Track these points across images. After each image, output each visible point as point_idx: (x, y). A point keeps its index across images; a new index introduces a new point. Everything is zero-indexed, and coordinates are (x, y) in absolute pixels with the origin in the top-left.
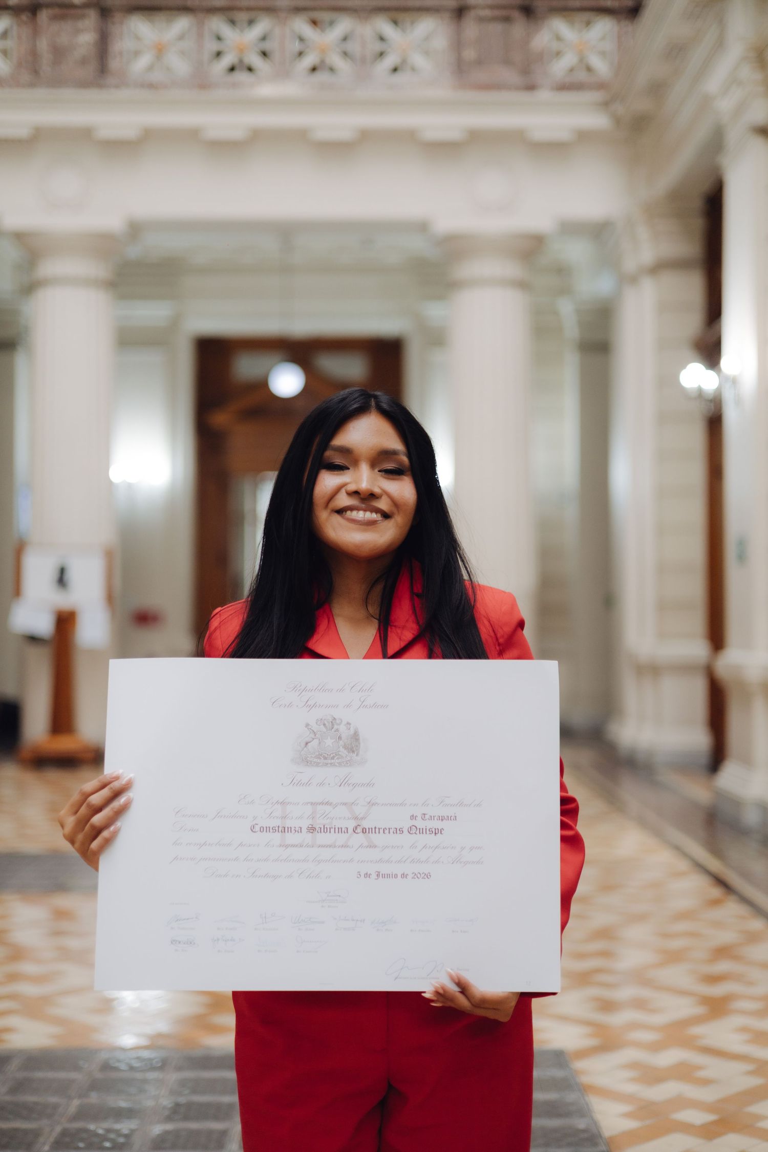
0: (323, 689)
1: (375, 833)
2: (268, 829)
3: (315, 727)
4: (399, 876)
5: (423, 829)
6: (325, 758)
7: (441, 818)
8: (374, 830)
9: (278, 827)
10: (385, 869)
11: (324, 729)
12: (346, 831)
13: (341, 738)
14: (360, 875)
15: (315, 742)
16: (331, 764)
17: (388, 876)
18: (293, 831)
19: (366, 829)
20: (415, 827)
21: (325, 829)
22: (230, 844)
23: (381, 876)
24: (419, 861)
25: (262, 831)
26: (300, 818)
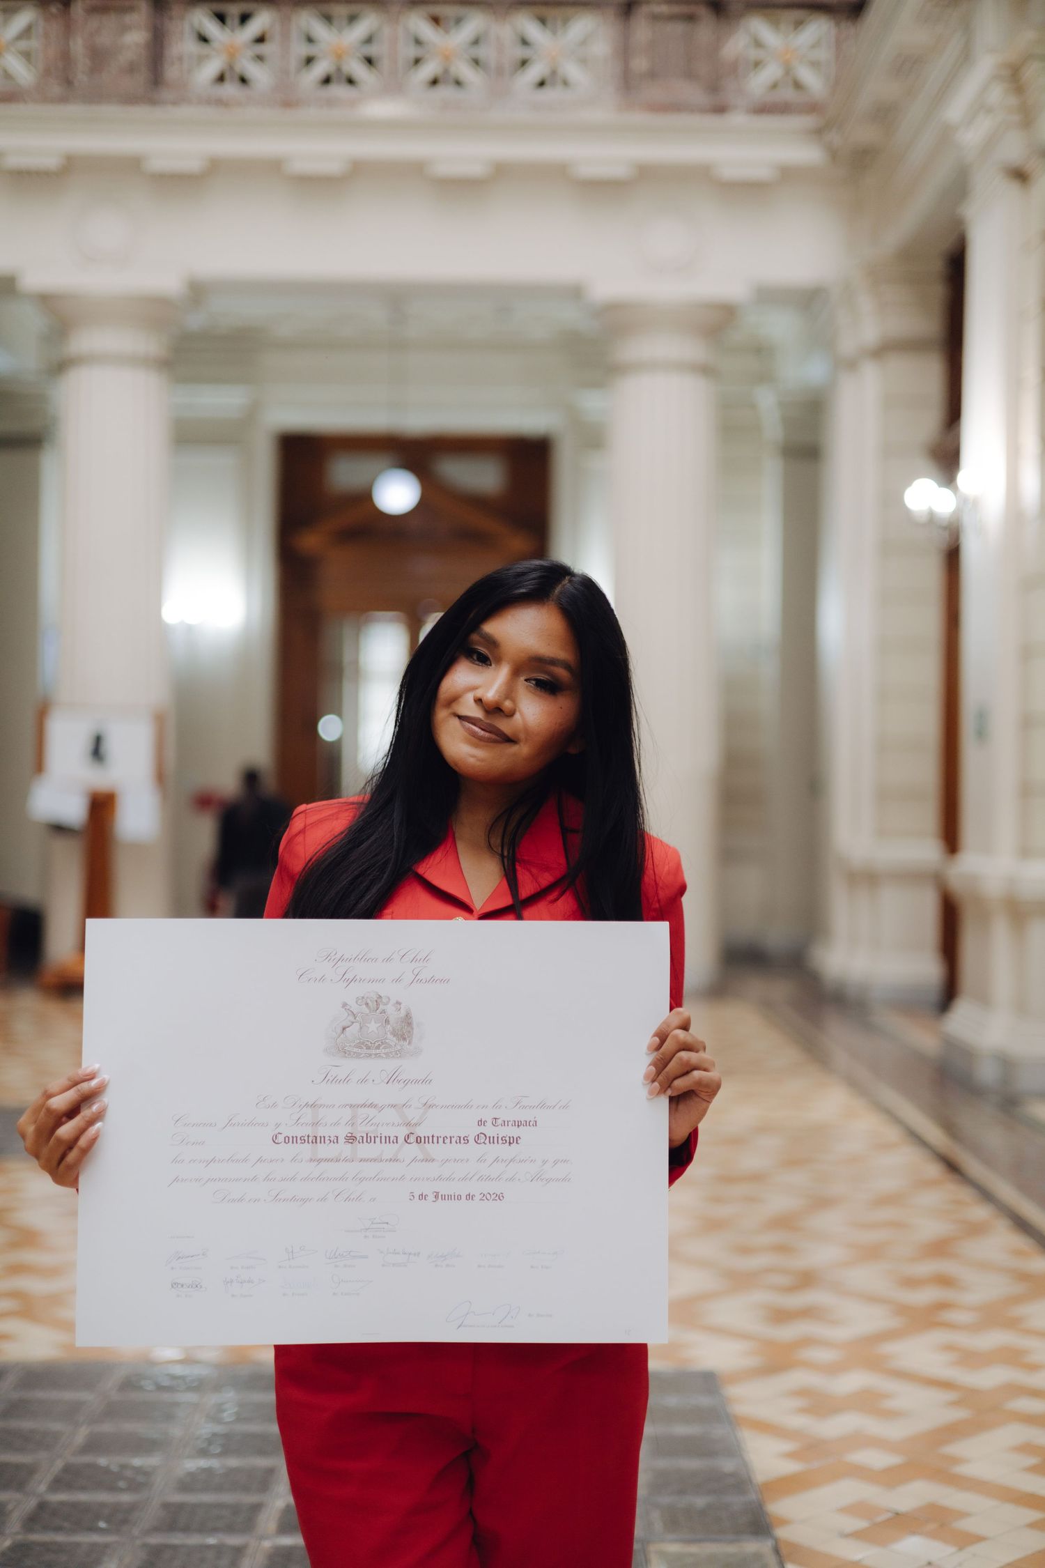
0: (364, 958)
1: (433, 1142)
2: (294, 1140)
3: (355, 1008)
4: (464, 1197)
5: (493, 1137)
6: (368, 1048)
7: (517, 1124)
8: (431, 1139)
9: (308, 1136)
10: (445, 1188)
11: (368, 1011)
12: (395, 1141)
13: (389, 1021)
14: (413, 1196)
15: (354, 1029)
16: (376, 1054)
17: (450, 1197)
18: (327, 1142)
19: (421, 1138)
20: (485, 1136)
21: (369, 1139)
22: (245, 1160)
23: (440, 1197)
24: (489, 1179)
25: (287, 1141)
26: (337, 1124)
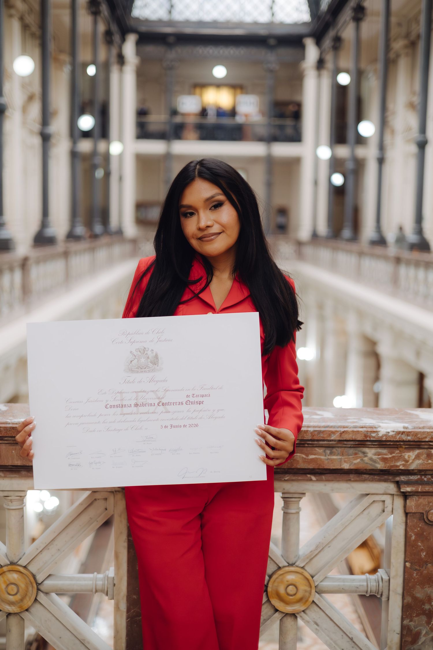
0: (138, 333)
1: (169, 405)
2: (114, 406)
3: (135, 353)
4: (182, 426)
5: (193, 402)
6: (141, 369)
7: (202, 396)
8: (168, 403)
9: (119, 405)
10: (175, 423)
11: (140, 354)
12: (154, 405)
13: (149, 358)
14: (162, 427)
15: (136, 360)
16: (144, 371)
17: (177, 426)
18: (127, 407)
19: (164, 403)
20: (190, 401)
21: (143, 405)
22: (95, 415)
23: (173, 426)
24: (192, 418)
25: (111, 407)
26: (130, 399)
